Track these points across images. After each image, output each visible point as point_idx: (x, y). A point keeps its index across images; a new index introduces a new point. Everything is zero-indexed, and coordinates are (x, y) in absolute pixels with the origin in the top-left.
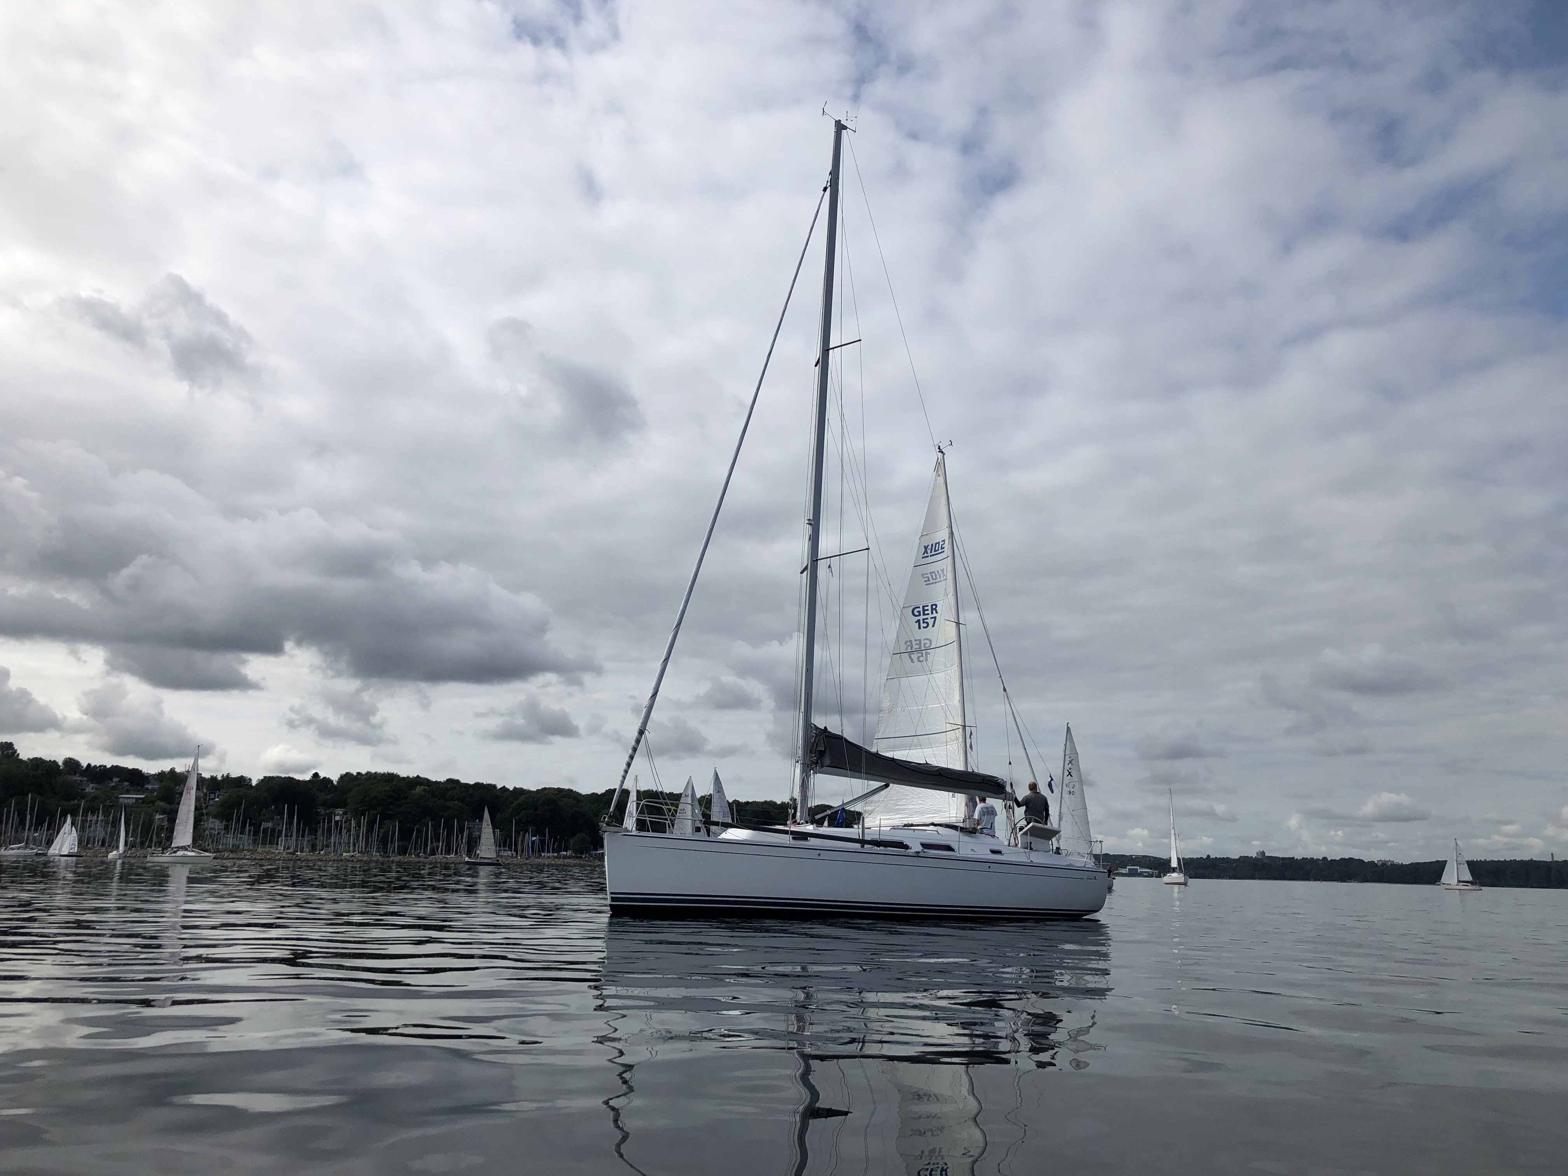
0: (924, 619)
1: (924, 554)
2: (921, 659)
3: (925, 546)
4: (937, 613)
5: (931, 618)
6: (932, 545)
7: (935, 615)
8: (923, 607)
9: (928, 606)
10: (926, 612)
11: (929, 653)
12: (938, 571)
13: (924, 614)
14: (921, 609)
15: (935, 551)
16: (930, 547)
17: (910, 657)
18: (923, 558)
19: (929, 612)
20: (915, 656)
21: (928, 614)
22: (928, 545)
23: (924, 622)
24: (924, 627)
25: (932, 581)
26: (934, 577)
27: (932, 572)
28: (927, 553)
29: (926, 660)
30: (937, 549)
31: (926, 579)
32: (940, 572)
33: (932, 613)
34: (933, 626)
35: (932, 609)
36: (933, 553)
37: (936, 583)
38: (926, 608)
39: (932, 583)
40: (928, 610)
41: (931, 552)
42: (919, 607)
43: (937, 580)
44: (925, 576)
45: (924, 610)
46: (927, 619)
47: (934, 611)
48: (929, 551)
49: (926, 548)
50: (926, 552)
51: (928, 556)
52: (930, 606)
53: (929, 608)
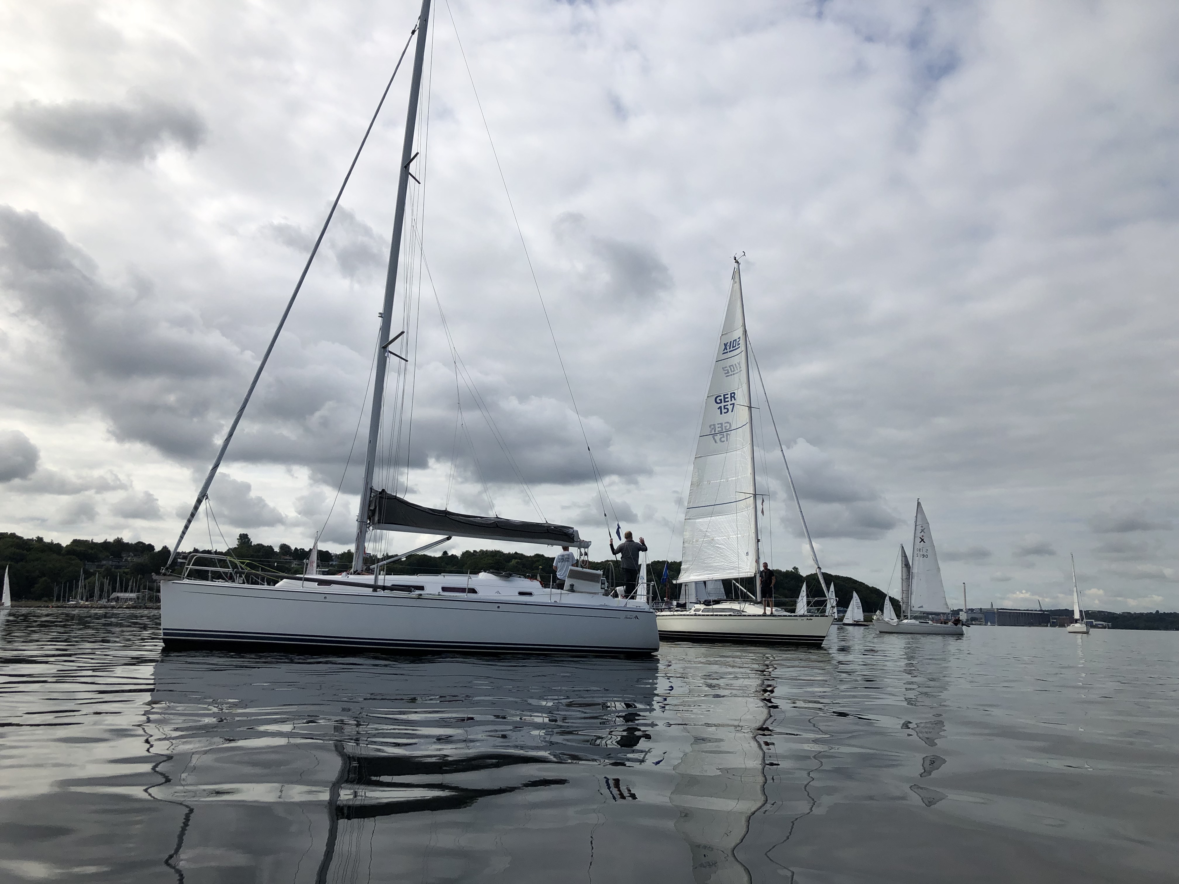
0: (724, 406)
1: (724, 350)
2: (722, 440)
3: (725, 344)
4: (735, 400)
5: (731, 404)
6: (731, 342)
7: (733, 401)
8: (724, 395)
9: (727, 394)
10: (726, 400)
11: (729, 435)
12: (735, 364)
13: (725, 402)
14: (722, 398)
15: (733, 347)
16: (729, 344)
17: (714, 439)
18: (723, 354)
19: (729, 399)
20: (718, 438)
21: (728, 401)
22: (727, 343)
23: (725, 408)
24: (725, 413)
25: (731, 373)
26: (733, 370)
27: (731, 366)
28: (727, 350)
29: (727, 440)
30: (734, 345)
31: (726, 372)
32: (737, 365)
33: (731, 400)
34: (732, 411)
35: (731, 397)
36: (732, 349)
37: (734, 374)
38: (726, 396)
39: (731, 375)
40: (728, 398)
41: (730, 348)
42: (721, 396)
43: (735, 372)
44: (725, 369)
45: (725, 398)
46: (727, 405)
47: (733, 399)
48: (728, 348)
49: (725, 345)
50: (726, 348)
51: (727, 352)
52: (729, 394)
53: (729, 396)
